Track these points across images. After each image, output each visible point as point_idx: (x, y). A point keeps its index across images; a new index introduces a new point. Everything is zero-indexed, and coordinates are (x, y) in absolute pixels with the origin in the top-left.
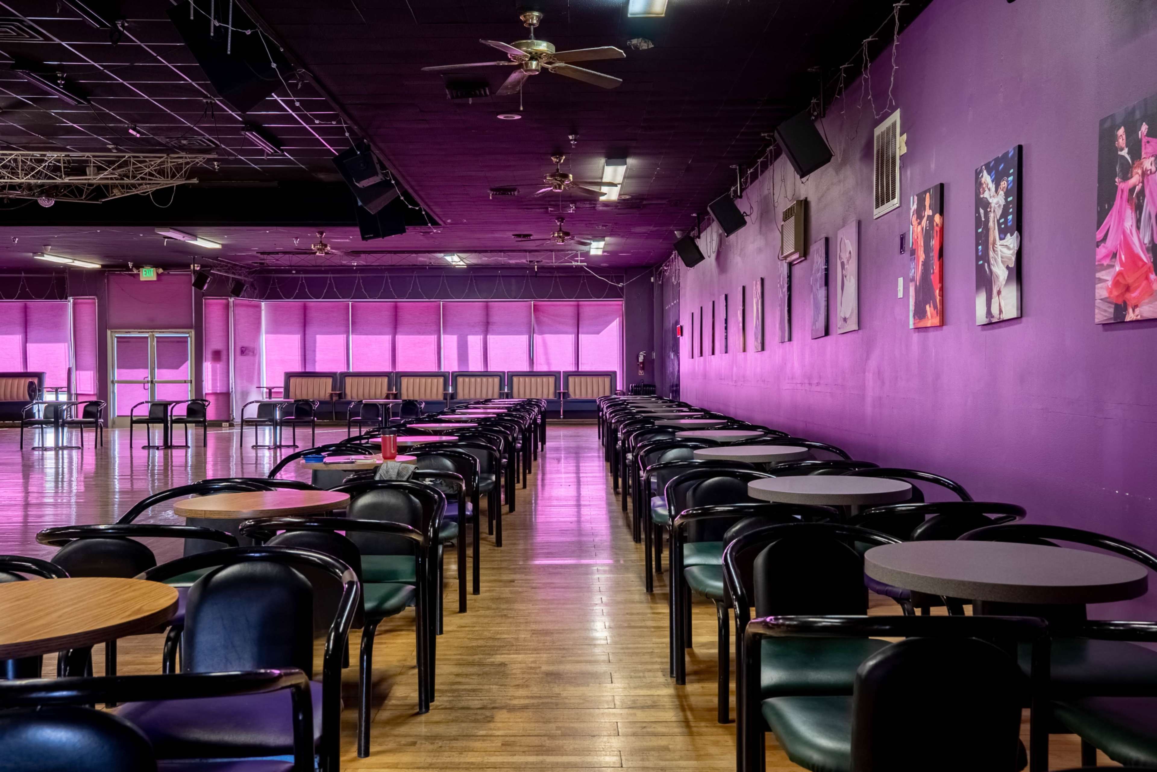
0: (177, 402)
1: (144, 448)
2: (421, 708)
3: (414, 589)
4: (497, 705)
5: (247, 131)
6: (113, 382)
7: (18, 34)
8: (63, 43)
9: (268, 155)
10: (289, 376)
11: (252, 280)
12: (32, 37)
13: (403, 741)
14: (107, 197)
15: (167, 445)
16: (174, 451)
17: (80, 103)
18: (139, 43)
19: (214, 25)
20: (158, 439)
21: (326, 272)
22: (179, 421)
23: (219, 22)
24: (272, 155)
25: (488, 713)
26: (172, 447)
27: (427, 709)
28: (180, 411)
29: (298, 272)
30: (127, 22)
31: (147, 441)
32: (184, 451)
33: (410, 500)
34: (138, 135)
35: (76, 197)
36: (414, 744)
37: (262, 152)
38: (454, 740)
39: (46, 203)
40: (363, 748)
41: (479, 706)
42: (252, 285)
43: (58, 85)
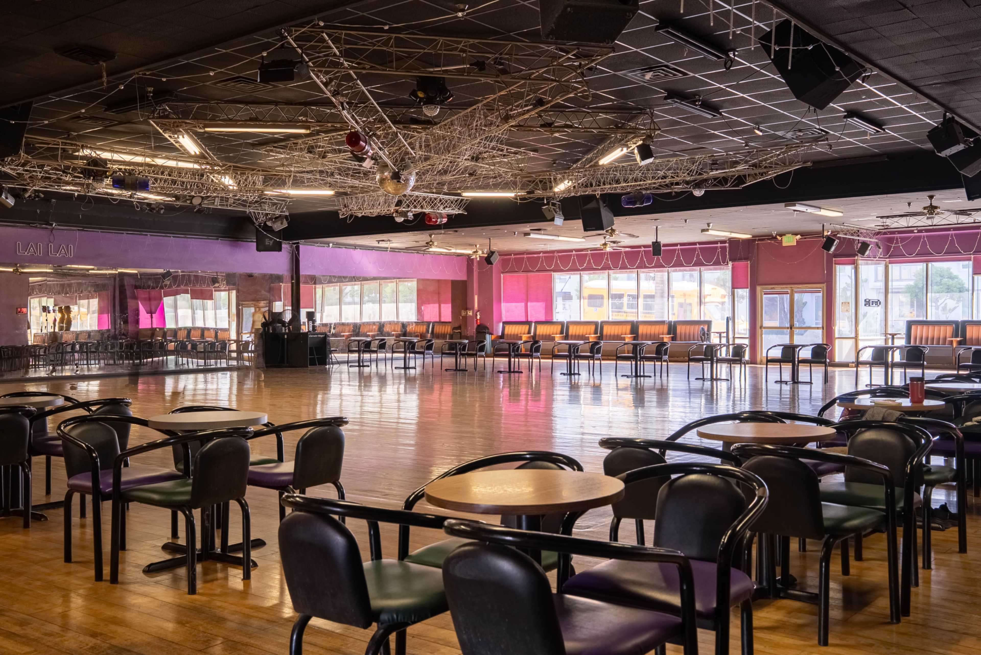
0: (803, 346)
1: (776, 382)
2: (892, 619)
3: (884, 516)
4: (970, 632)
5: (849, 117)
6: (761, 327)
7: (666, 75)
8: (696, 75)
9: (871, 135)
10: (910, 324)
11: (876, 241)
12: (674, 75)
13: (863, 641)
14: (745, 183)
15: (795, 380)
16: (800, 386)
17: (714, 116)
18: (749, 65)
19: (775, 49)
20: (787, 376)
21: (948, 229)
22: (804, 361)
23: (779, 46)
24: (875, 134)
25: (956, 637)
26: (798, 382)
27: (898, 621)
28: (805, 354)
29: (920, 231)
30: (737, 51)
31: (779, 377)
32: (809, 386)
33: (905, 440)
34: (761, 134)
35: (723, 185)
36: (871, 645)
37: (865, 133)
38: (910, 650)
39: (698, 193)
40: (822, 638)
41: (952, 629)
42: (877, 245)
43: (696, 105)
